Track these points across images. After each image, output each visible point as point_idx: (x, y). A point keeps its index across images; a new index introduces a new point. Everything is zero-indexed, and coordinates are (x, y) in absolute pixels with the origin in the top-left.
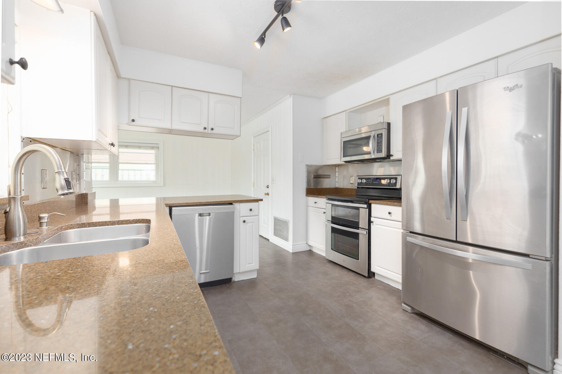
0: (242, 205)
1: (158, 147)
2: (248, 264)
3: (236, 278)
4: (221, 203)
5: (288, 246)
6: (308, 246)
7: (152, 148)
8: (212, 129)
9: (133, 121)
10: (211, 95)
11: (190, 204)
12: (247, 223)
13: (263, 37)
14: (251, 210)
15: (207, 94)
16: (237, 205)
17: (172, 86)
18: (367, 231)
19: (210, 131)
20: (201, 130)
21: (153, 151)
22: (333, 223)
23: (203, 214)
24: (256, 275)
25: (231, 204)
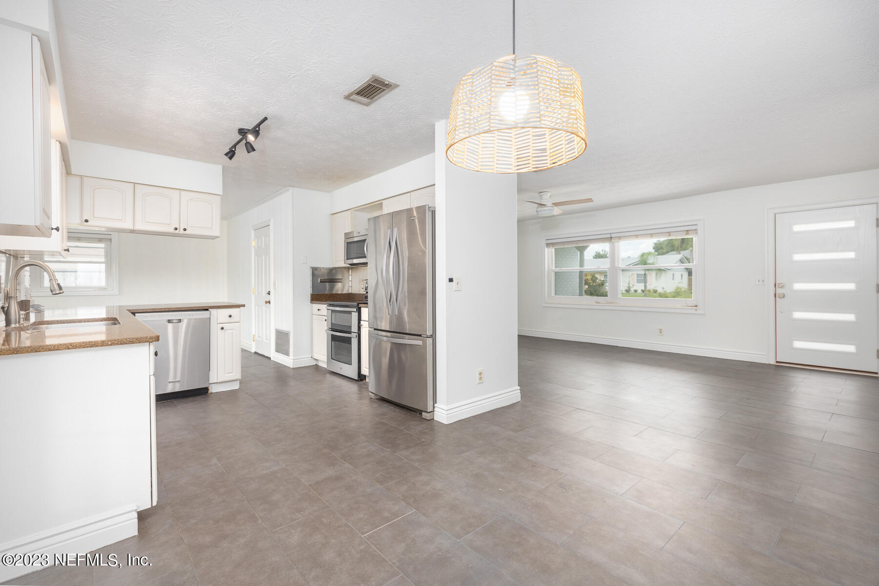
0: (220, 310)
1: (111, 239)
2: (228, 373)
3: (213, 389)
4: (194, 309)
5: (288, 361)
6: (313, 360)
7: (100, 240)
8: (185, 230)
9: (86, 221)
10: (183, 192)
11: (157, 310)
12: (226, 330)
13: (234, 149)
14: (230, 316)
15: (177, 192)
16: (213, 311)
17: (135, 183)
18: (357, 334)
19: (182, 232)
20: (172, 230)
21: (103, 245)
22: (333, 330)
23: (172, 320)
24: (239, 386)
25: (207, 310)
